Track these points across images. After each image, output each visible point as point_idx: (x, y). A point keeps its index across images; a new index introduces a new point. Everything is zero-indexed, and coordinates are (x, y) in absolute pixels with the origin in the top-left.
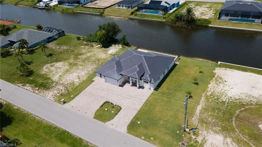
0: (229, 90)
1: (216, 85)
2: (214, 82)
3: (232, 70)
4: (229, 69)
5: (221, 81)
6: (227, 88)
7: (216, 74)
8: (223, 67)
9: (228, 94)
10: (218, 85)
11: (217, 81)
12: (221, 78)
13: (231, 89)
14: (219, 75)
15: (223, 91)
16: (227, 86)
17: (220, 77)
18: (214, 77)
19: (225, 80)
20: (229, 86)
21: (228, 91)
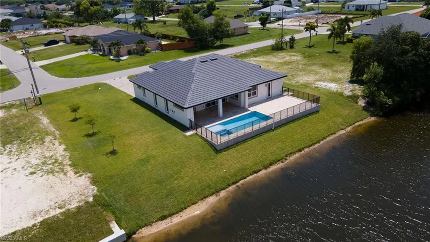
0: (10, 163)
1: (47, 154)
2: (60, 159)
3: (40, 219)
4: (53, 213)
5: (44, 168)
6: (18, 164)
7: (76, 173)
8: (79, 208)
9: (7, 157)
10: (45, 158)
11: (55, 162)
12: (52, 172)
13: (6, 169)
14: (62, 176)
15: (23, 156)
16: (19, 168)
17: (56, 174)
18: (70, 165)
19: (35, 175)
20: (15, 169)
21: (10, 161)
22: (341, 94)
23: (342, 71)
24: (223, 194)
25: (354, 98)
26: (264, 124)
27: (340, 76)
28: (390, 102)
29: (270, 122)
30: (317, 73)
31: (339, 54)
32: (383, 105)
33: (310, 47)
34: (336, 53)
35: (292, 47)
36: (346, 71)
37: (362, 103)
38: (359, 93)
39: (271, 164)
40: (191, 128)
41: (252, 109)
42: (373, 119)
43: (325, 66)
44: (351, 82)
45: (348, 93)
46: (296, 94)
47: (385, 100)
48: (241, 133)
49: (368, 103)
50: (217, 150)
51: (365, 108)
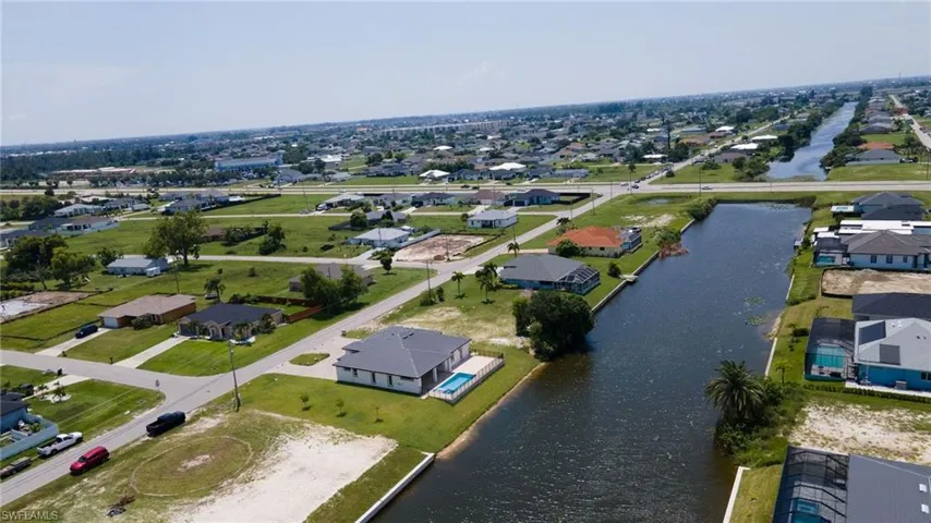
22: (514, 348)
23: (506, 325)
24: (471, 428)
25: (525, 349)
26: (474, 380)
27: (506, 330)
28: (551, 349)
29: (478, 378)
30: (485, 330)
31: (495, 304)
32: (547, 352)
33: (461, 297)
34: (491, 302)
35: (442, 300)
36: (510, 325)
37: (532, 352)
38: (528, 345)
39: (490, 406)
40: (423, 393)
41: (456, 371)
42: (543, 364)
43: (488, 320)
44: (518, 335)
45: (520, 346)
46: (483, 353)
47: (548, 348)
48: (463, 389)
49: (536, 352)
50: (452, 403)
51: (535, 357)
